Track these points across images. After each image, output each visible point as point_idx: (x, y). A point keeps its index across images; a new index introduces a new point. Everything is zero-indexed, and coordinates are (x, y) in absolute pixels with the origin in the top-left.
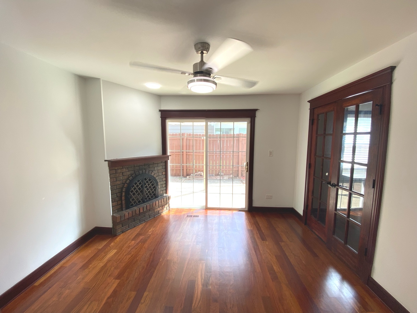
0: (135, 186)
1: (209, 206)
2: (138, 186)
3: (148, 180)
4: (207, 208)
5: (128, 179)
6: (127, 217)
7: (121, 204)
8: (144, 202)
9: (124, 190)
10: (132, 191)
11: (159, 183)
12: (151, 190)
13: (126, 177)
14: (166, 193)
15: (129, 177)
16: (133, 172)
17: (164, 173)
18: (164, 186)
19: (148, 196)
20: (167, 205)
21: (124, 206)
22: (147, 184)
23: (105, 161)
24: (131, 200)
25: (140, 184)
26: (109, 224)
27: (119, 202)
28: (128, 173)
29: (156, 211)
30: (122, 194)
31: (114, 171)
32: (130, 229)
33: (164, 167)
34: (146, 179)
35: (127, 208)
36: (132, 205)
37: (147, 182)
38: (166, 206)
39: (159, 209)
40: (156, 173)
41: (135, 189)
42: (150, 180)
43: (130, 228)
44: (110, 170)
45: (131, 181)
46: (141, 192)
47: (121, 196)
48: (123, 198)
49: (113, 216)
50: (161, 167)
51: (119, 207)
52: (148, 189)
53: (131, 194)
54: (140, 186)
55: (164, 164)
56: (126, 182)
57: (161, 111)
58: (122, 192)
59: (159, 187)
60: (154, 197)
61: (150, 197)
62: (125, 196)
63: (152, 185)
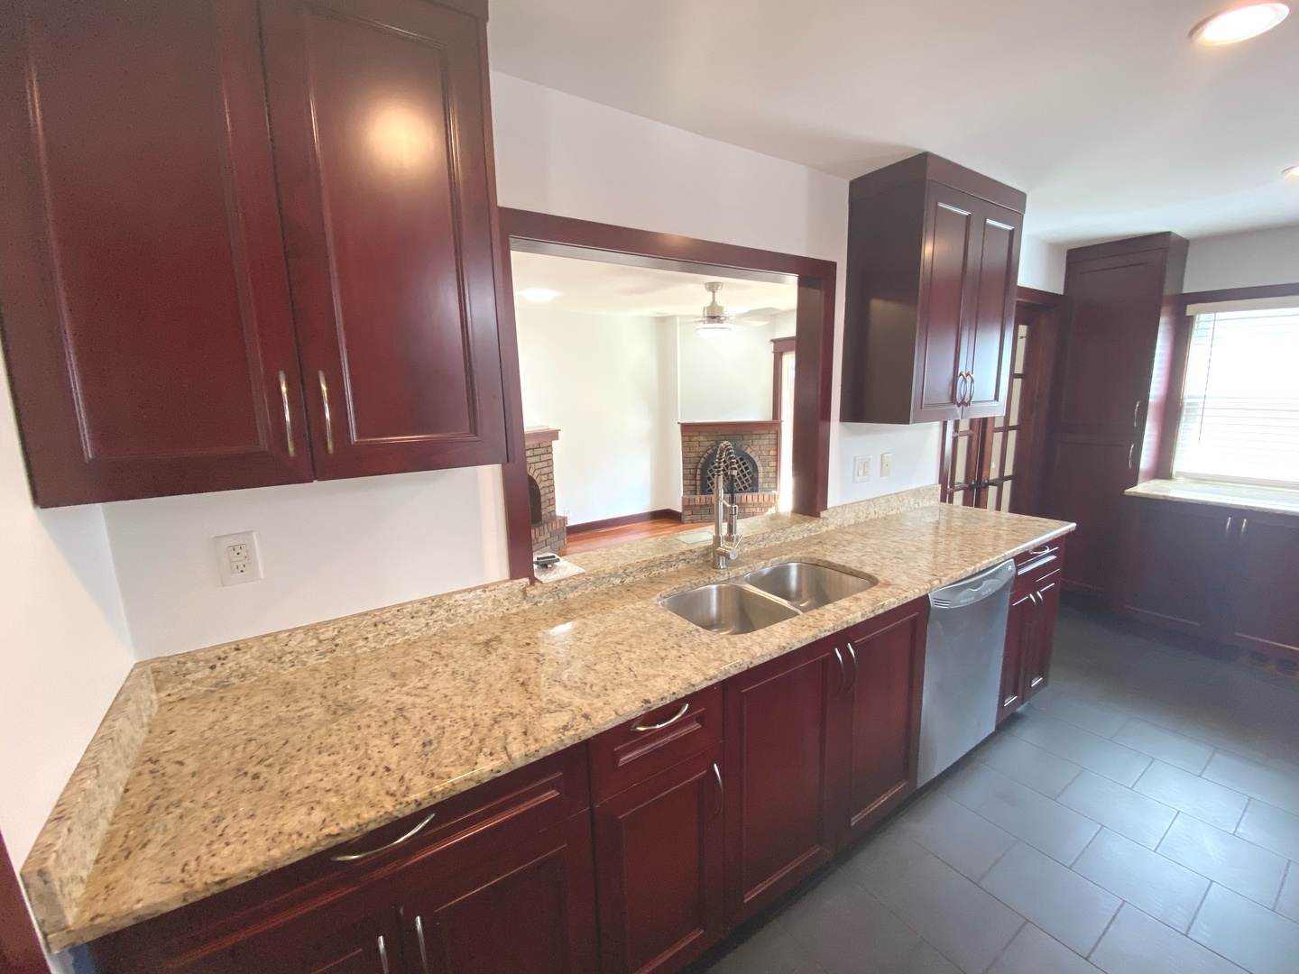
5: (706, 451)
6: (698, 502)
7: (696, 485)
9: (699, 467)
10: (711, 471)
11: (761, 470)
12: (745, 476)
13: (703, 449)
14: (776, 489)
15: (708, 450)
16: (714, 443)
17: (772, 453)
18: (772, 475)
19: (738, 485)
20: (773, 509)
21: (698, 488)
23: (678, 423)
24: (709, 483)
26: (679, 509)
27: (693, 482)
28: (707, 444)
29: (747, 510)
30: (696, 471)
31: (687, 438)
33: (773, 442)
35: (703, 493)
36: (711, 490)
37: (737, 461)
38: (769, 510)
39: (754, 510)
40: (755, 449)
42: (741, 459)
43: (702, 521)
44: (683, 436)
45: (710, 455)
47: (696, 474)
48: (698, 477)
49: (683, 498)
50: (766, 441)
51: (692, 488)
53: (710, 474)
55: (774, 437)
56: (703, 455)
57: (775, 341)
58: (696, 469)
59: (761, 475)
60: (749, 489)
61: (741, 487)
62: (701, 475)
63: (747, 468)
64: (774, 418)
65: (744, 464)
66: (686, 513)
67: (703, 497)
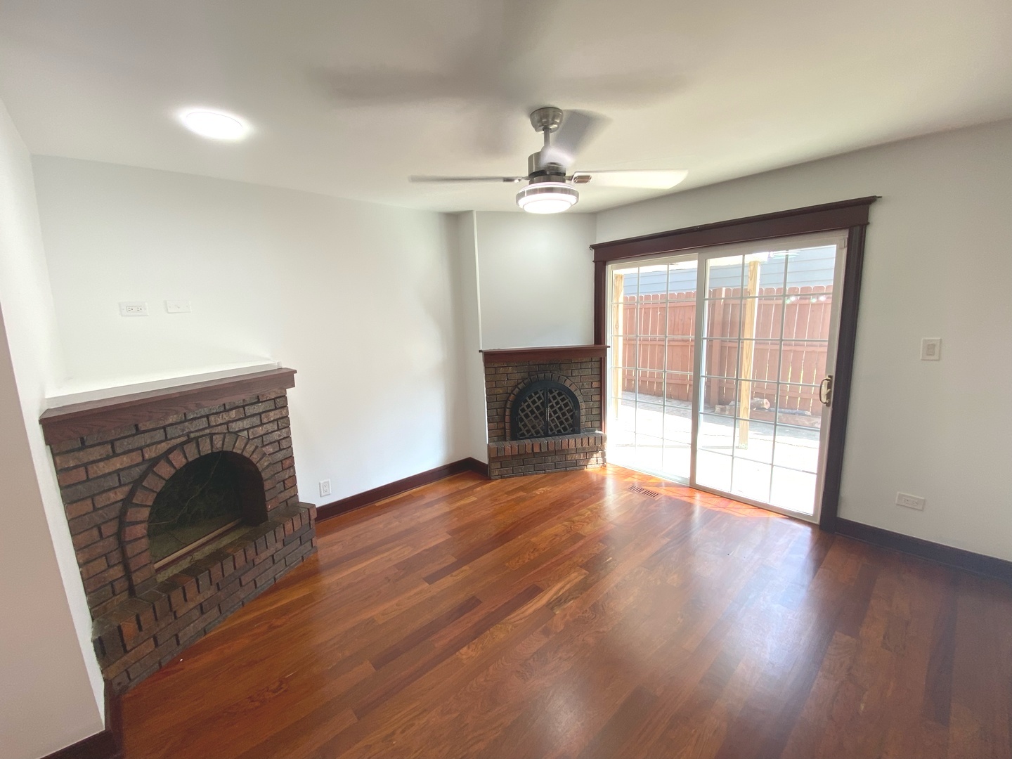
0: (530, 401)
1: (699, 481)
2: (534, 402)
3: (555, 394)
4: (693, 487)
5: (516, 386)
6: (508, 452)
7: (504, 428)
8: (546, 435)
9: (508, 406)
10: (523, 410)
11: (583, 405)
12: (564, 414)
13: (512, 383)
14: (600, 428)
15: (519, 384)
16: (526, 375)
17: (595, 385)
18: (595, 411)
19: (556, 426)
20: (599, 454)
21: (508, 433)
22: (554, 402)
23: (480, 351)
24: (520, 425)
25: (539, 398)
26: (484, 458)
27: (501, 425)
28: (518, 376)
29: (569, 458)
30: (505, 411)
31: (492, 371)
32: (516, 476)
33: (596, 371)
34: (551, 392)
35: (514, 438)
36: (523, 435)
37: (554, 398)
38: (595, 456)
39: (577, 457)
40: (576, 381)
41: (528, 406)
42: (560, 394)
43: (514, 474)
44: (486, 368)
45: (521, 391)
46: (543, 414)
47: (504, 415)
48: (507, 419)
49: (488, 445)
50: (588, 371)
51: (500, 432)
52: (555, 412)
53: (522, 415)
54: (539, 403)
55: (597, 365)
56: (512, 391)
57: (595, 247)
58: (505, 408)
59: (583, 412)
60: (569, 430)
61: (560, 428)
62: (511, 416)
63: (566, 405)
64: (595, 344)
65: (563, 400)
66: (493, 466)
67: (515, 443)
